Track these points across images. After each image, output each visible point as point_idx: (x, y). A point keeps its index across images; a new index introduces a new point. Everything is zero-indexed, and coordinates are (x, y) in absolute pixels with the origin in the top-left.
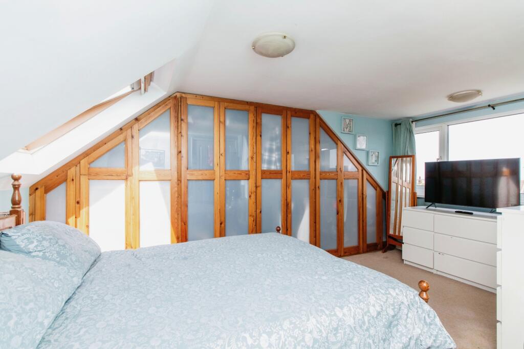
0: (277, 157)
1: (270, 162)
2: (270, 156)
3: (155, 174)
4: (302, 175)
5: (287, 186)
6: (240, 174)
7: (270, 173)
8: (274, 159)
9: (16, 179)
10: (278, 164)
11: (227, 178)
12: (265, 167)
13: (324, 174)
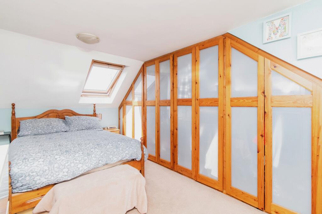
0: (189, 88)
1: (183, 93)
2: (184, 88)
3: (137, 103)
4: (209, 103)
5: (196, 113)
6: (166, 102)
7: (183, 101)
8: (186, 90)
9: (94, 105)
10: (190, 94)
11: (160, 105)
12: (180, 97)
13: (236, 101)
